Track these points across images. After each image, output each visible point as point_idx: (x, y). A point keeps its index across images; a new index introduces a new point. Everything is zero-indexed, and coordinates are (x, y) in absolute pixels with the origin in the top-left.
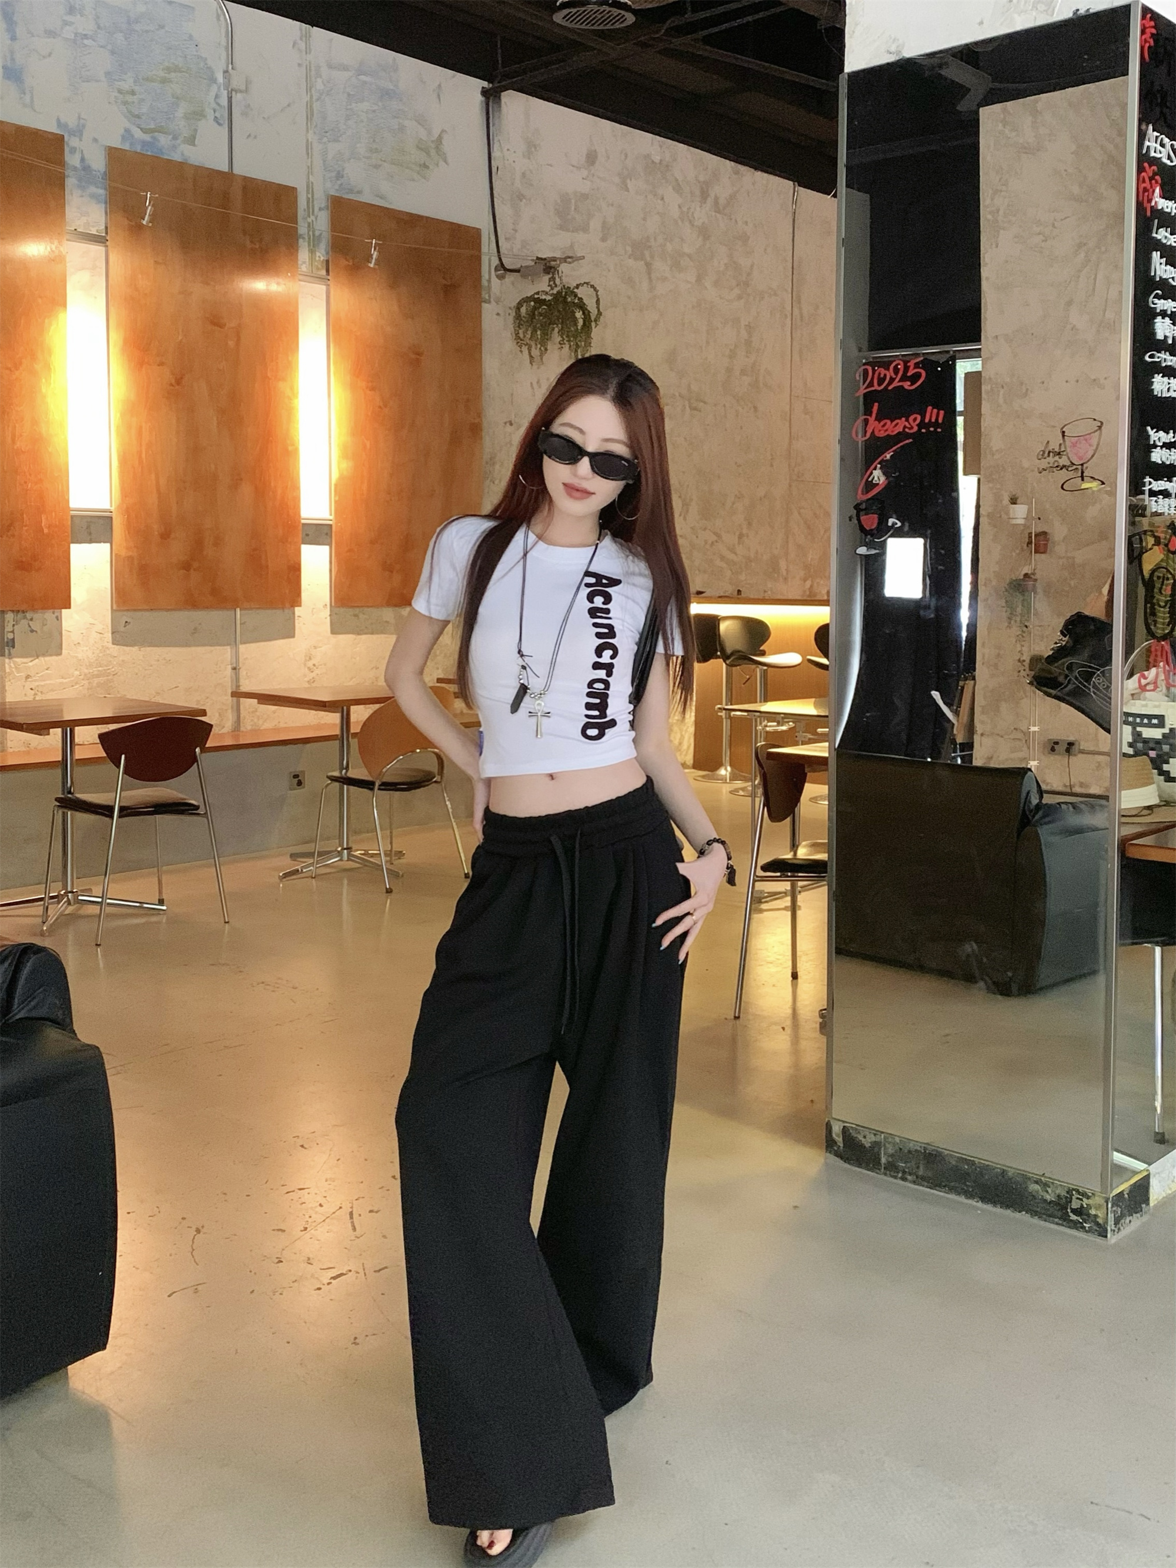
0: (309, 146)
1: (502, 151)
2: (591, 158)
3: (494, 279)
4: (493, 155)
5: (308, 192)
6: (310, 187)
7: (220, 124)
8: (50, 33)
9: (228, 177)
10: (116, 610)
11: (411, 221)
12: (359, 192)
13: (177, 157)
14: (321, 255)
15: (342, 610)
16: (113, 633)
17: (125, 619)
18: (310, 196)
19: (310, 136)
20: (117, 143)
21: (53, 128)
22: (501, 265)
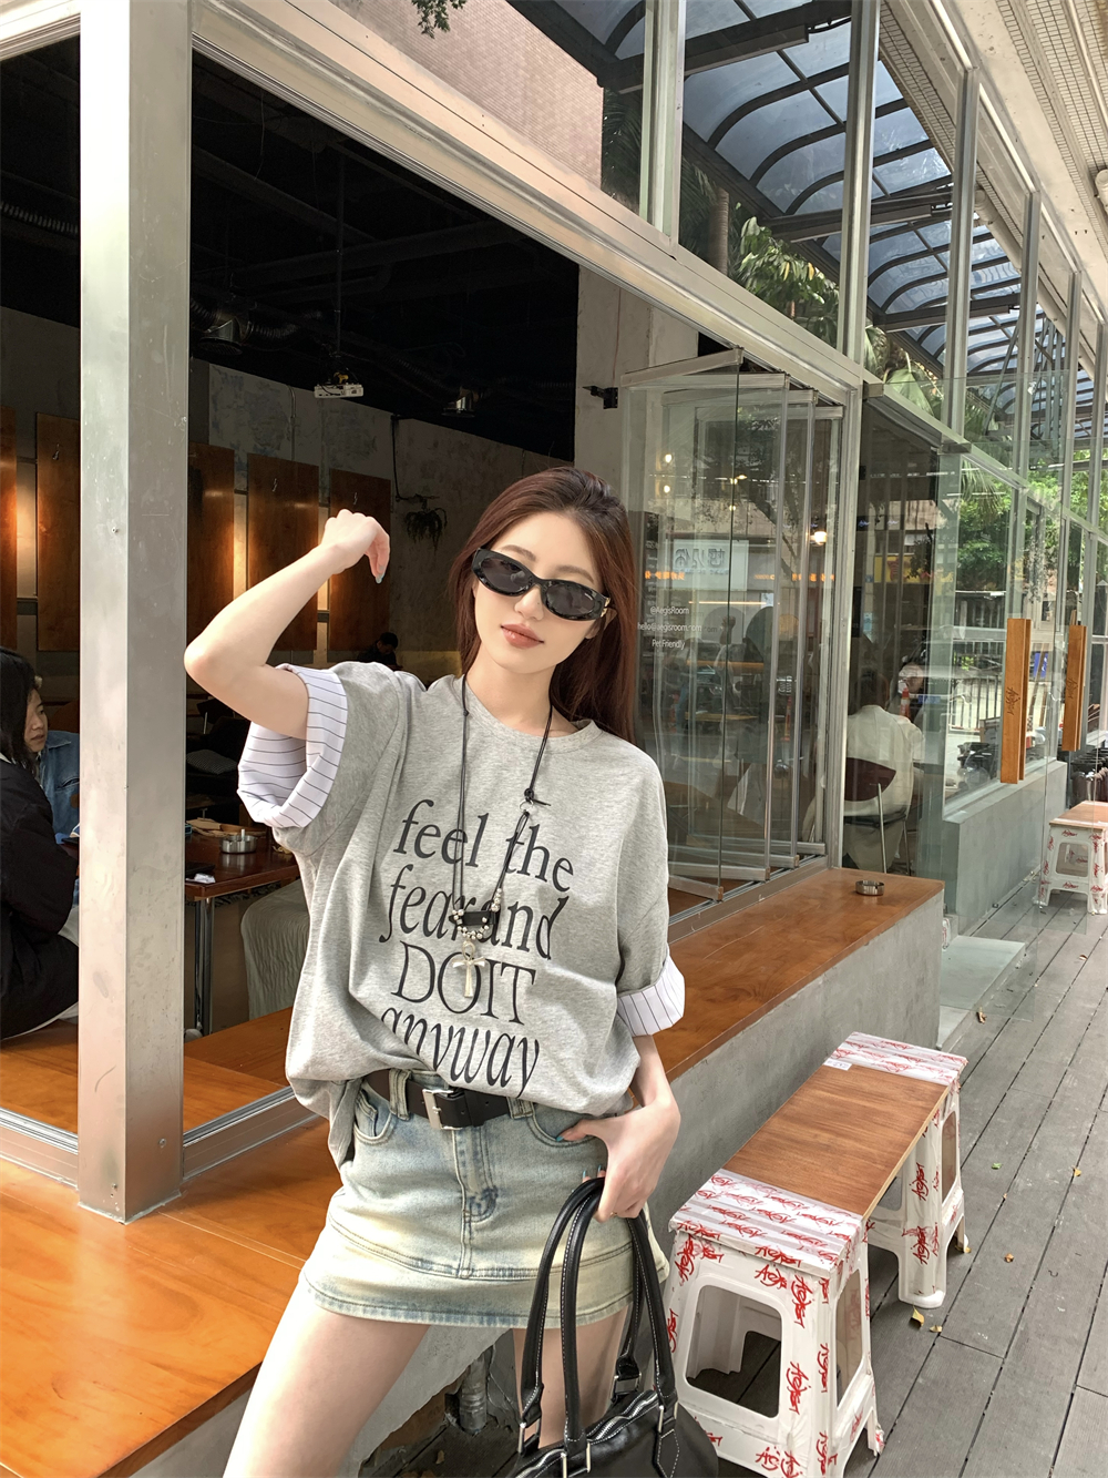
0: (323, 447)
1: (399, 443)
2: (436, 445)
3: (396, 503)
4: (395, 446)
6: (322, 466)
7: (289, 440)
8: (229, 407)
9: (292, 463)
11: (364, 478)
12: (342, 466)
13: (273, 456)
14: (326, 495)
18: (323, 469)
19: (323, 443)
20: (251, 451)
21: (228, 447)
22: (398, 496)
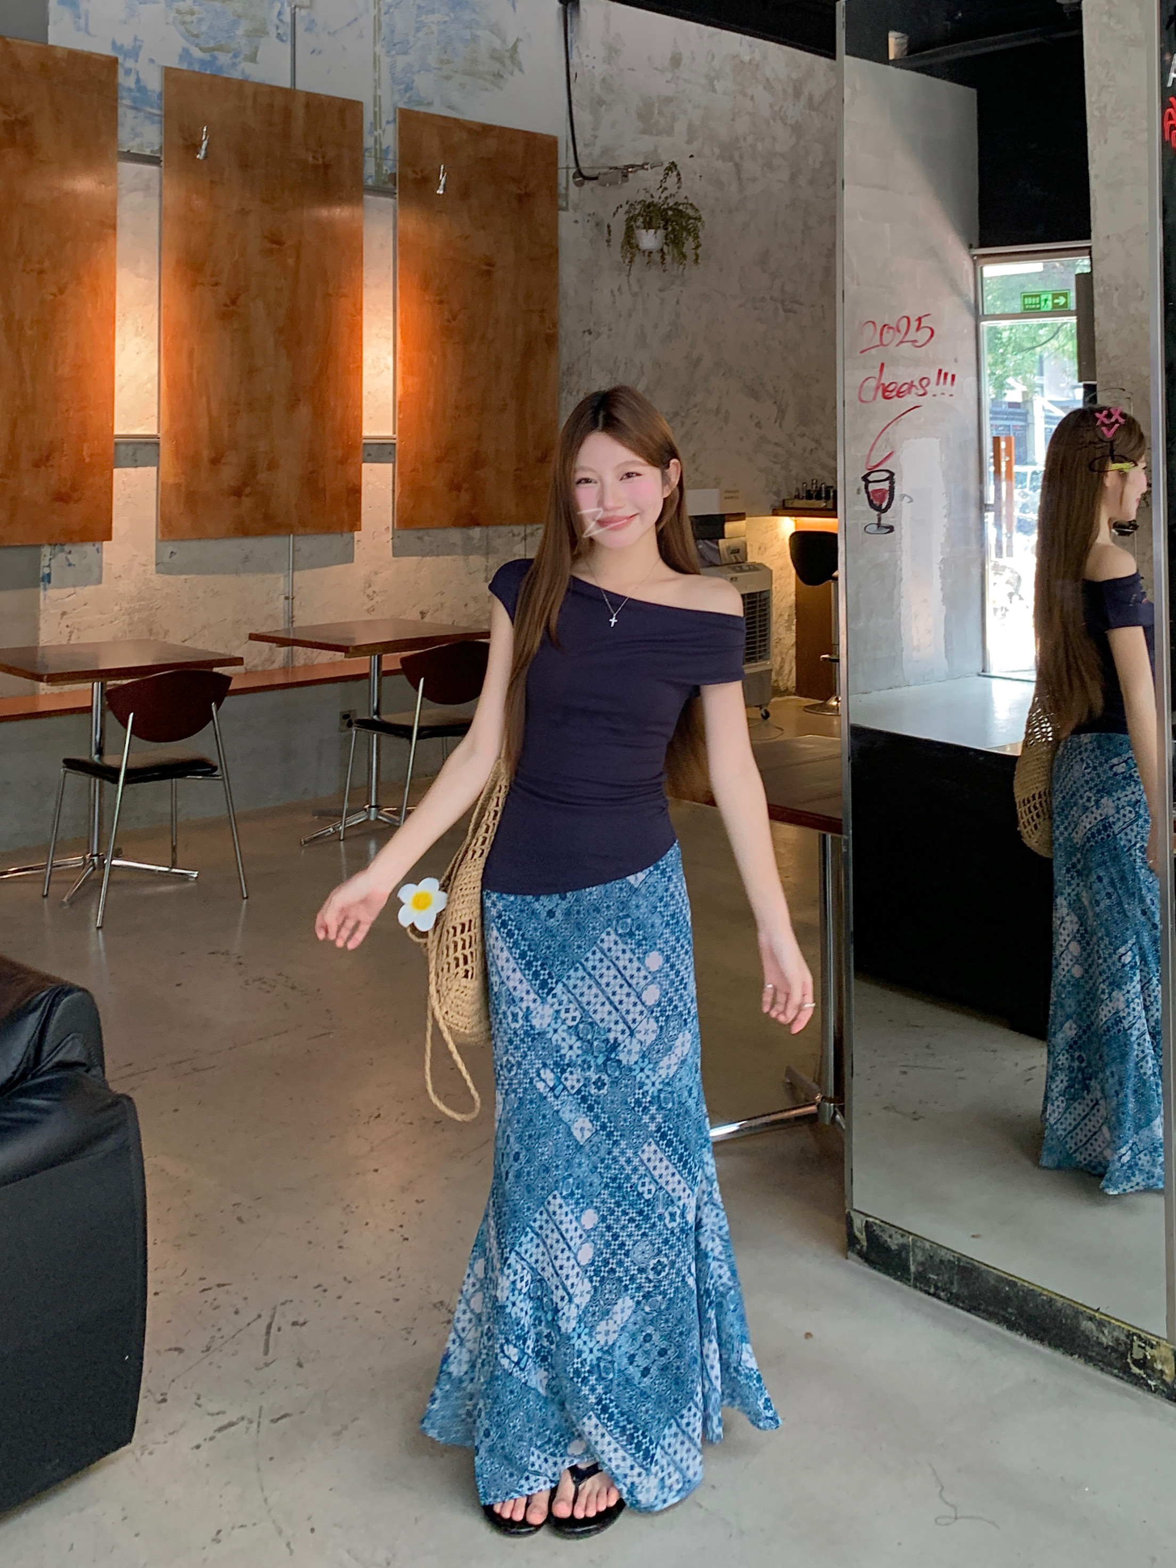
0: (376, 60)
1: (580, 57)
2: (675, 64)
3: (573, 189)
4: (571, 61)
5: (375, 106)
6: (377, 100)
7: (282, 40)
9: (290, 93)
10: (162, 541)
11: (486, 130)
12: (430, 104)
13: (236, 75)
14: (387, 168)
15: (406, 533)
16: (157, 564)
17: (170, 549)
18: (377, 109)
19: (378, 48)
20: (174, 63)
21: (107, 51)
22: (579, 173)
